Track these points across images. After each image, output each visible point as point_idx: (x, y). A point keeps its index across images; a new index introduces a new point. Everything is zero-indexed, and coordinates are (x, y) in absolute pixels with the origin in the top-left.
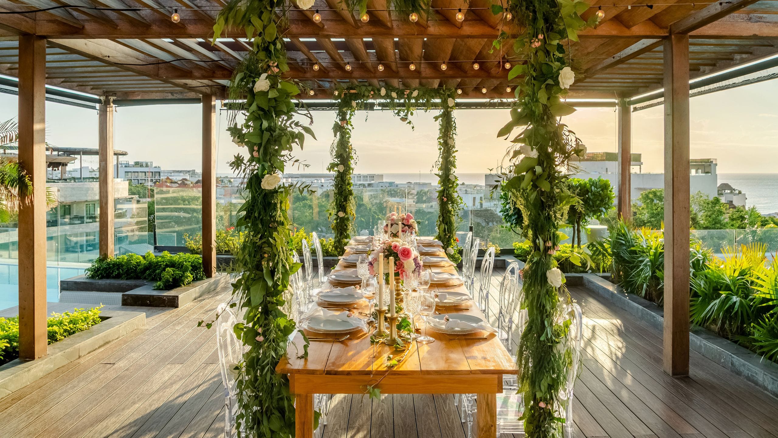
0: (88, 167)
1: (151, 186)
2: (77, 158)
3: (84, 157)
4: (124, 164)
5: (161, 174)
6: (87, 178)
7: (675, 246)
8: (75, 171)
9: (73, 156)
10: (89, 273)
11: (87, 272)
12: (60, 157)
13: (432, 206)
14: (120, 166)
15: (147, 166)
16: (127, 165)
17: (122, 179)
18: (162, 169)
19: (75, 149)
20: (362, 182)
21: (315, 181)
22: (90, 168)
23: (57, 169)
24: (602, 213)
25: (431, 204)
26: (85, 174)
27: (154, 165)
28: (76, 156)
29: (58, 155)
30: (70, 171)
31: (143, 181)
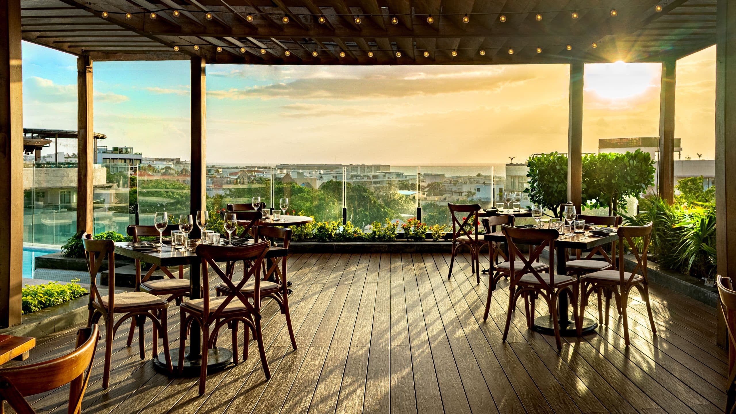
0: (63, 153)
1: (131, 174)
2: (51, 141)
3: (60, 140)
4: (102, 149)
5: (142, 162)
6: (62, 163)
7: (728, 208)
8: (50, 156)
9: (48, 139)
10: (66, 250)
11: (63, 249)
12: (34, 140)
13: (445, 199)
14: (97, 151)
15: (127, 152)
16: (106, 151)
17: (100, 165)
18: (144, 156)
19: (50, 131)
20: (365, 174)
21: (314, 172)
22: (65, 154)
23: (30, 153)
24: (642, 189)
25: (444, 196)
26: (61, 159)
27: (134, 152)
28: (51, 139)
29: (32, 137)
30: (44, 157)
31: (123, 170)
